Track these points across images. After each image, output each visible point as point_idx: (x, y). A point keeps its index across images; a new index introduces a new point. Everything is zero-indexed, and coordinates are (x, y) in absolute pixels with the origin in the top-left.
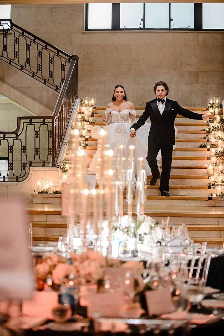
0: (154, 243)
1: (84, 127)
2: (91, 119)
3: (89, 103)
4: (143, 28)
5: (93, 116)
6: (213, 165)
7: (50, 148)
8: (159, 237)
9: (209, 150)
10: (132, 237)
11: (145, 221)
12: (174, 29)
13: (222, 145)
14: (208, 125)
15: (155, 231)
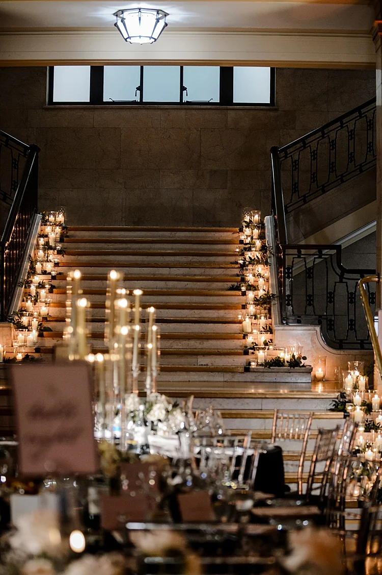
0: (172, 434)
1: (49, 258)
2: (59, 246)
3: (55, 220)
4: (139, 101)
5: (61, 240)
6: (250, 318)
8: (179, 425)
9: (244, 294)
10: (141, 426)
11: (158, 402)
12: (188, 103)
13: (265, 286)
14: (243, 255)
15: (174, 415)
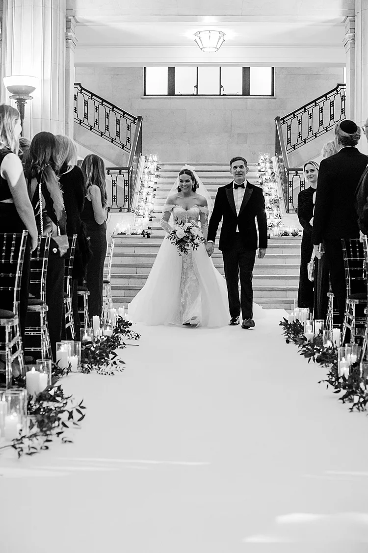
1: (151, 179)
2: (156, 173)
4: (196, 94)
5: (157, 170)
7: (126, 196)
12: (224, 95)
14: (261, 177)
